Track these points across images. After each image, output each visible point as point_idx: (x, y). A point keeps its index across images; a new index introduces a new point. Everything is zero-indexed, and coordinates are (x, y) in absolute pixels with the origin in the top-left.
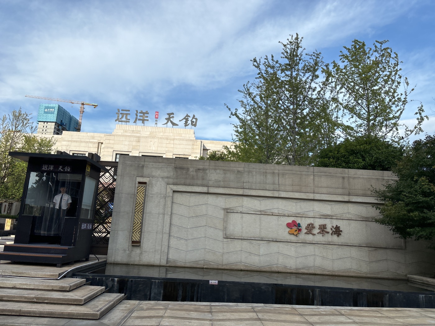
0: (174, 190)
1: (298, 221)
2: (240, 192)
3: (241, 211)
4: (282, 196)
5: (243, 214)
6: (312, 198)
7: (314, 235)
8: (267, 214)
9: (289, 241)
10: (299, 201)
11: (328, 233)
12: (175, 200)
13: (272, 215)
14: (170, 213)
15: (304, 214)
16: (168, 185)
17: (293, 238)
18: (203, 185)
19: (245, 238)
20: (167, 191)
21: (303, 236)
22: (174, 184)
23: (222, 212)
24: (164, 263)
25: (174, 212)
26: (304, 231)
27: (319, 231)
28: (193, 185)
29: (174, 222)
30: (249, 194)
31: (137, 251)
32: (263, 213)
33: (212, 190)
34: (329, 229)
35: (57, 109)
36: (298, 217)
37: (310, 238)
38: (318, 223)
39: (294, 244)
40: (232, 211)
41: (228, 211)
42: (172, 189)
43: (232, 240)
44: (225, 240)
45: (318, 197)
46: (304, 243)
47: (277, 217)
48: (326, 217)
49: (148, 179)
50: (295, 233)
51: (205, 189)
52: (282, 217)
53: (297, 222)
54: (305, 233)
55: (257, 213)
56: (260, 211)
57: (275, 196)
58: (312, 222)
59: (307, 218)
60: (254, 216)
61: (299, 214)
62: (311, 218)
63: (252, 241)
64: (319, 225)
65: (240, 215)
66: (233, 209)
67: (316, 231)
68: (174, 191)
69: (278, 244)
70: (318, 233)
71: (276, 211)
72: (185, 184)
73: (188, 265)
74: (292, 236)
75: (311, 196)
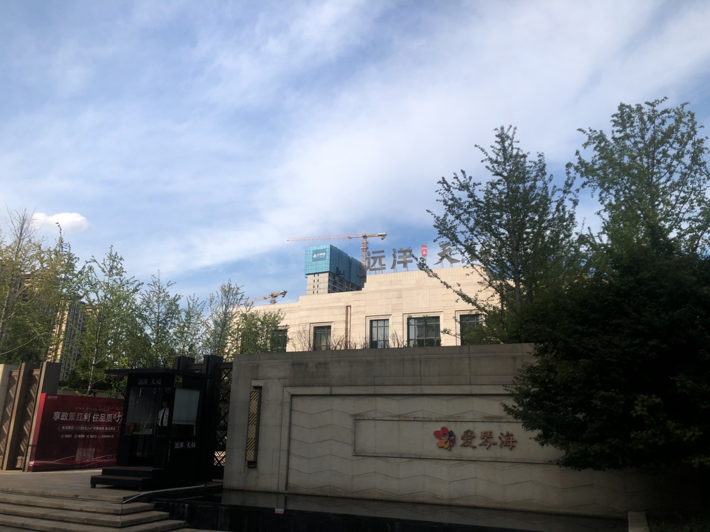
0: (292, 393)
1: (451, 427)
2: (371, 390)
3: (373, 418)
4: (426, 392)
5: (377, 422)
6: (469, 392)
7: (474, 447)
8: (408, 419)
9: (438, 458)
10: (452, 397)
11: (495, 444)
12: (295, 407)
13: (414, 421)
14: (287, 425)
15: (459, 417)
16: (285, 388)
17: (444, 453)
18: (325, 385)
19: (379, 455)
20: (284, 396)
21: (458, 450)
22: (292, 386)
23: (351, 420)
24: (282, 488)
25: (294, 422)
26: (460, 442)
27: (480, 441)
28: (312, 386)
29: (294, 436)
30: (382, 392)
31: (253, 473)
32: (402, 418)
33: (336, 391)
34: (496, 439)
35: (328, 251)
36: (451, 421)
37: (468, 452)
38: (479, 429)
39: (446, 462)
40: (362, 418)
41: (357, 418)
42: (289, 393)
43: (363, 457)
44: (355, 458)
45: (476, 390)
46: (461, 460)
47: (422, 423)
48: (491, 419)
49: (264, 381)
50: (446, 446)
51: (326, 390)
52: (428, 423)
53: (450, 430)
54: (462, 446)
55: (395, 419)
56: (399, 416)
57: (416, 393)
58: (471, 429)
59: (463, 423)
60: (390, 423)
61: (451, 417)
62: (469, 423)
63: (389, 459)
64: (482, 433)
65: (372, 423)
66: (363, 415)
67: (477, 442)
68: (292, 396)
69: (423, 462)
70: (480, 445)
71: (420, 415)
72: (304, 385)
73: (310, 492)
74: (442, 450)
75: (467, 390)
